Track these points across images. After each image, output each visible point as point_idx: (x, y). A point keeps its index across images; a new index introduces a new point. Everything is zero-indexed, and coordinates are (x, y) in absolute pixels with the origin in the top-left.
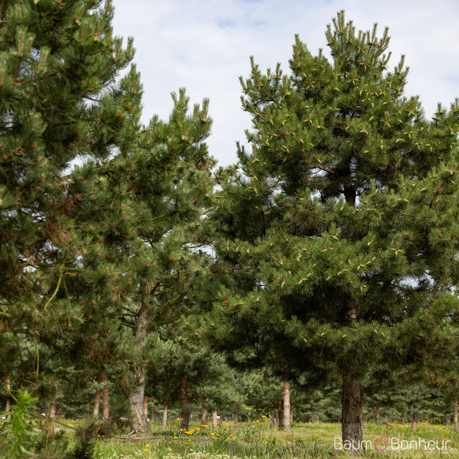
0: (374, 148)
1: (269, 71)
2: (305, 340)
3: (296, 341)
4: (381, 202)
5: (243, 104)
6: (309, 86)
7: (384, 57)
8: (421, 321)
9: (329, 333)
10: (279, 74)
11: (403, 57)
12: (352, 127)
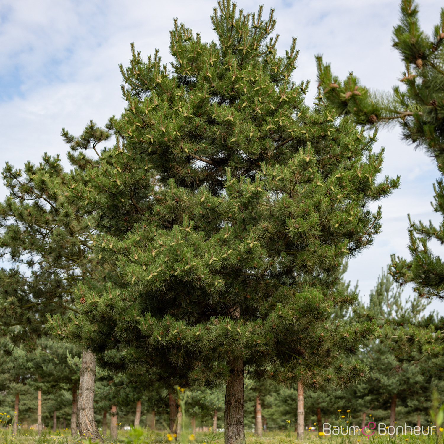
0: (242, 137)
1: (149, 58)
2: (160, 338)
3: (151, 339)
4: (238, 192)
5: (124, 93)
6: (184, 73)
7: (271, 40)
8: (280, 317)
9: (183, 331)
10: (158, 60)
11: (294, 40)
12: (218, 115)
